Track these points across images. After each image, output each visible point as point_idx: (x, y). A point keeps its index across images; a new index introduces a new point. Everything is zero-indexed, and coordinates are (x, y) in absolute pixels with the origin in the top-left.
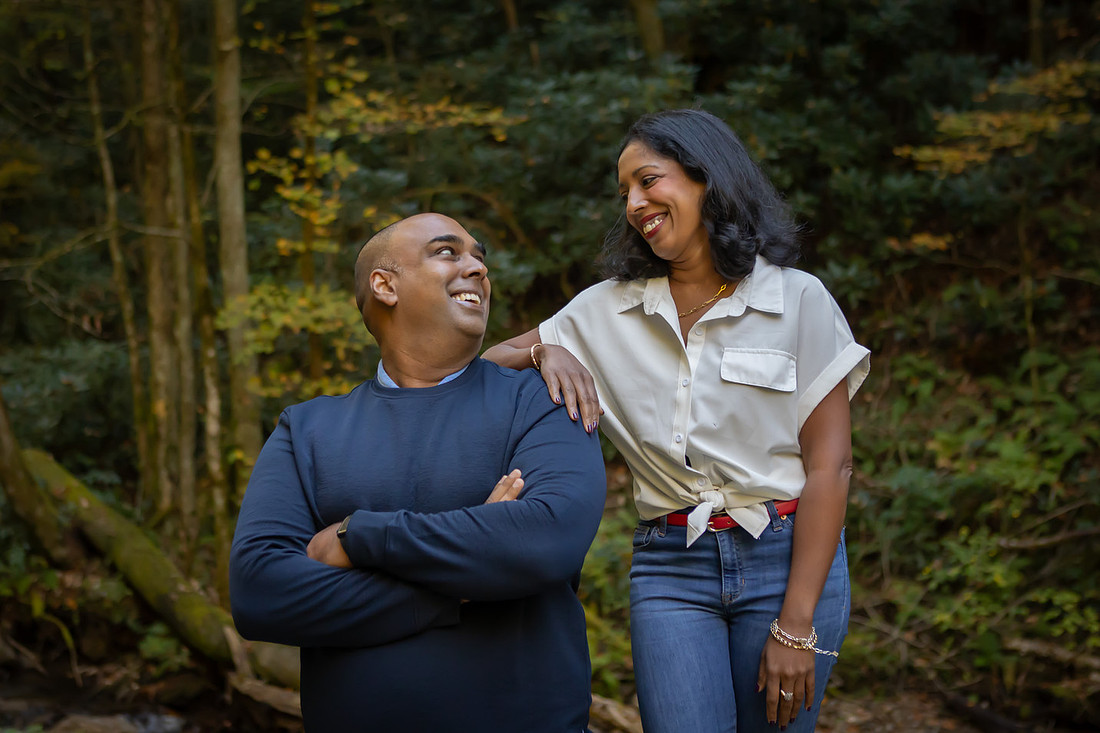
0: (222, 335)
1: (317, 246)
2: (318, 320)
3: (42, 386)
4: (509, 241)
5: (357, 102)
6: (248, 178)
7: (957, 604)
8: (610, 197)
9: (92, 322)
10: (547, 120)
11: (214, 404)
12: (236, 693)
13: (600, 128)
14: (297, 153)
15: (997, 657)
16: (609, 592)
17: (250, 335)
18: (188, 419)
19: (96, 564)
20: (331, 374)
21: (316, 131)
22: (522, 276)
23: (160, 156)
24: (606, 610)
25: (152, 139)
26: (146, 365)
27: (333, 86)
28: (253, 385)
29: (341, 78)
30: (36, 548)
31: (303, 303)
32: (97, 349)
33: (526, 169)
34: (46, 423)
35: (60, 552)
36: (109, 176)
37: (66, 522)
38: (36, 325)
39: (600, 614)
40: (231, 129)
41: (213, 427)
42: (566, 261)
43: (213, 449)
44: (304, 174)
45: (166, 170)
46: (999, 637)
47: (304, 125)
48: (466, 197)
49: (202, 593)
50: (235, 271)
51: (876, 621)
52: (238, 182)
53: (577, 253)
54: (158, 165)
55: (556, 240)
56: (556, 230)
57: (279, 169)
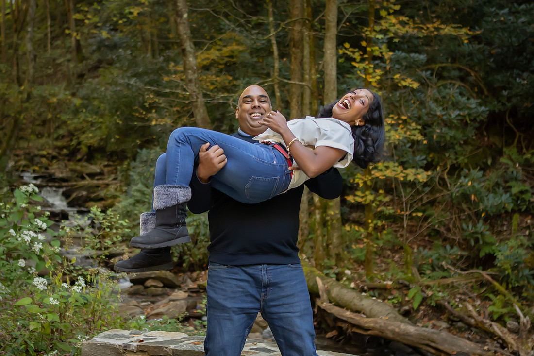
4: (480, 93)
5: (394, 21)
6: (339, 57)
10: (503, 30)
12: (319, 308)
14: (364, 44)
16: (513, 277)
21: (372, 35)
22: (483, 112)
23: (299, 44)
24: (510, 286)
25: (296, 36)
27: (383, 13)
29: (387, 9)
33: (491, 55)
36: (276, 53)
39: (507, 289)
40: (332, 32)
42: (509, 105)
44: (366, 56)
45: (302, 51)
47: (367, 32)
48: (460, 70)
49: (307, 260)
52: (335, 59)
53: (514, 100)
54: (298, 48)
55: (505, 93)
56: (505, 88)
57: (354, 53)
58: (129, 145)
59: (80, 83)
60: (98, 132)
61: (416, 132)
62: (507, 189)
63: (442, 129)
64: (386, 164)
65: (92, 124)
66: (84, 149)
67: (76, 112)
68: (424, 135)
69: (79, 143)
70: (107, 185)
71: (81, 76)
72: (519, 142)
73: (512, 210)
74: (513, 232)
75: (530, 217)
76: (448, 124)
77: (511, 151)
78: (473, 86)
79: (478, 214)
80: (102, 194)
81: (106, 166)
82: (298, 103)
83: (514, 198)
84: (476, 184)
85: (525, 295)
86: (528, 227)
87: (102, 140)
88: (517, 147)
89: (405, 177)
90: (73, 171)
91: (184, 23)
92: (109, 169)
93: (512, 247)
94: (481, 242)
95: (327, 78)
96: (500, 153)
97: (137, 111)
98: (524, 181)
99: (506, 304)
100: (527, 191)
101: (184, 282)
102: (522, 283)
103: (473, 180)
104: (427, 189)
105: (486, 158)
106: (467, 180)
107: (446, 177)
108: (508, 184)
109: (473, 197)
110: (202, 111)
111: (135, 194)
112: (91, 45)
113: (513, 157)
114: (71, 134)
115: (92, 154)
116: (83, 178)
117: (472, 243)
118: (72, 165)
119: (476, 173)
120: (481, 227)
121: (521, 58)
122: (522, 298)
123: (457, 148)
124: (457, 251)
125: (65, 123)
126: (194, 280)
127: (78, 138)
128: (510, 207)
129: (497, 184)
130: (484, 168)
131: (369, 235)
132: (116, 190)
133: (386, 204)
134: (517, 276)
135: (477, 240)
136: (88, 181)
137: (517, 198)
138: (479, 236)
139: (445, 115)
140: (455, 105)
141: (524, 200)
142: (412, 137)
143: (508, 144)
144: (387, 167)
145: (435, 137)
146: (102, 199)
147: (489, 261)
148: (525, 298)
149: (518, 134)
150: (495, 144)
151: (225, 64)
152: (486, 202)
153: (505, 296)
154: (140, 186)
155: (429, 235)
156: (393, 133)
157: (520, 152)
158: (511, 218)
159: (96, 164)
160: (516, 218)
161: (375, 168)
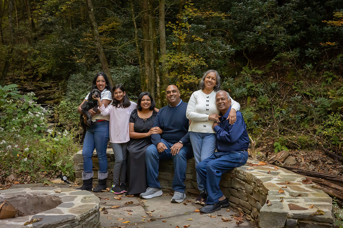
0: (160, 64)
1: (182, 44)
2: (182, 61)
3: (120, 76)
4: (231, 42)
5: (191, 11)
6: (166, 28)
7: (330, 130)
8: (255, 32)
9: (131, 60)
10: (241, 12)
11: (158, 80)
13: (254, 14)
14: (177, 22)
15: (338, 142)
17: (167, 64)
18: (153, 83)
20: (184, 73)
21: (181, 18)
22: (233, 51)
23: (146, 22)
25: (146, 18)
26: (144, 71)
27: (186, 7)
28: (167, 75)
29: (188, 5)
31: (178, 57)
32: (133, 67)
33: (236, 24)
36: (135, 26)
38: (118, 61)
40: (163, 16)
41: (158, 85)
42: (244, 47)
43: (158, 90)
44: (179, 27)
45: (149, 26)
46: (339, 137)
47: (178, 16)
48: (222, 31)
50: (163, 49)
51: (311, 134)
52: (164, 29)
53: (247, 45)
54: (146, 24)
55: (242, 42)
56: (242, 40)
57: (173, 26)
58: (64, 72)
59: (35, 42)
60: (47, 67)
61: (203, 61)
62: (245, 86)
63: (214, 60)
64: (190, 77)
65: (44, 63)
66: (41, 75)
67: (35, 57)
68: (206, 62)
69: (37, 73)
70: (54, 92)
71: (36, 39)
72: (249, 64)
73: (247, 95)
74: (248, 105)
75: (255, 98)
76: (217, 57)
77: (246, 68)
78: (228, 39)
80: (52, 97)
81: (52, 83)
82: (148, 50)
83: (248, 89)
84: (230, 84)
85: (254, 132)
86: (255, 103)
87: (49, 70)
88: (249, 66)
90: (35, 86)
91: (92, 13)
92: (54, 84)
93: (247, 112)
95: (161, 38)
96: (241, 70)
97: (67, 56)
98: (252, 82)
100: (253, 86)
102: (252, 127)
103: (229, 82)
105: (235, 72)
106: (226, 82)
108: (245, 84)
109: (229, 90)
110: (102, 55)
111: (71, 95)
112: (40, 23)
113: (247, 71)
114: (33, 68)
115: (45, 77)
116: (42, 90)
118: (35, 83)
119: (231, 79)
121: (249, 26)
122: (252, 134)
123: (222, 68)
125: (29, 62)
127: (37, 70)
128: (246, 94)
129: (240, 84)
130: (234, 77)
132: (59, 94)
134: (250, 124)
136: (44, 91)
137: (249, 90)
139: (215, 53)
140: (220, 48)
141: (252, 90)
142: (201, 64)
143: (244, 65)
144: (190, 78)
145: (211, 63)
146: (52, 99)
148: (254, 134)
149: (249, 60)
150: (239, 65)
151: (110, 32)
152: (235, 92)
154: (73, 92)
156: (192, 62)
157: (250, 69)
158: (247, 99)
159: (47, 82)
160: (249, 99)
161: (185, 79)
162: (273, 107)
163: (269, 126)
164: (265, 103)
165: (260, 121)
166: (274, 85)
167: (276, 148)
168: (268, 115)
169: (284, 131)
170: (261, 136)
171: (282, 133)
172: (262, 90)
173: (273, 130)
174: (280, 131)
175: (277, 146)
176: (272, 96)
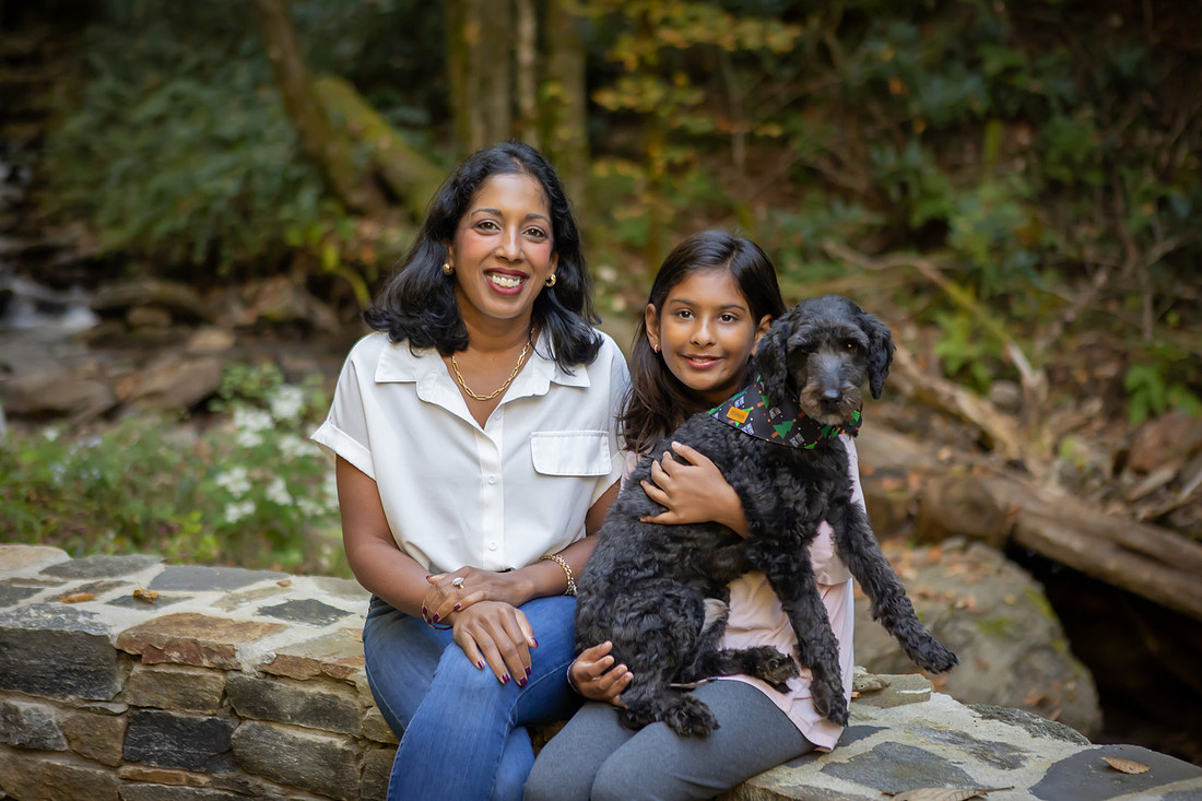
11: (528, 31)
19: (397, 213)
24: (985, 293)
30: (329, 191)
34: (348, 48)
35: (358, 198)
37: (363, 163)
41: (527, 57)
43: (526, 82)
62: (974, 64)
64: (691, 11)
73: (986, 113)
74: (988, 165)
75: (1026, 128)
79: (906, 127)
83: (991, 84)
84: (903, 57)
85: (1018, 311)
89: (739, 42)
93: (989, 204)
94: (914, 192)
98: (1011, 45)
99: (976, 335)
100: (1020, 68)
101: (223, 308)
102: (1010, 285)
103: (896, 47)
104: (788, 72)
106: (882, 47)
107: (831, 40)
108: (975, 54)
109: (895, 86)
117: (894, 193)
119: (902, 29)
120: (915, 155)
122: (1012, 320)
124: (859, 216)
126: (248, 303)
128: (980, 105)
129: (949, 55)
130: (920, 16)
131: (654, 186)
133: (693, 110)
135: (904, 188)
137: (999, 84)
138: (910, 179)
144: (694, 19)
147: (934, 235)
148: (1019, 320)
152: (926, 97)
153: (971, 315)
155: (793, 179)
158: (983, 134)
160: (994, 134)
161: (666, 22)
162: (1122, 179)
163: (1101, 278)
164: (1080, 157)
165: (1053, 248)
166: (1127, 59)
167: (1139, 399)
168: (1091, 221)
169: (1178, 303)
170: (1056, 330)
171: (1173, 318)
172: (1066, 87)
173: (1120, 298)
174: (1157, 302)
175: (1144, 385)
176: (1115, 117)
